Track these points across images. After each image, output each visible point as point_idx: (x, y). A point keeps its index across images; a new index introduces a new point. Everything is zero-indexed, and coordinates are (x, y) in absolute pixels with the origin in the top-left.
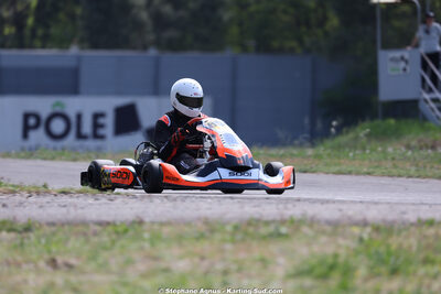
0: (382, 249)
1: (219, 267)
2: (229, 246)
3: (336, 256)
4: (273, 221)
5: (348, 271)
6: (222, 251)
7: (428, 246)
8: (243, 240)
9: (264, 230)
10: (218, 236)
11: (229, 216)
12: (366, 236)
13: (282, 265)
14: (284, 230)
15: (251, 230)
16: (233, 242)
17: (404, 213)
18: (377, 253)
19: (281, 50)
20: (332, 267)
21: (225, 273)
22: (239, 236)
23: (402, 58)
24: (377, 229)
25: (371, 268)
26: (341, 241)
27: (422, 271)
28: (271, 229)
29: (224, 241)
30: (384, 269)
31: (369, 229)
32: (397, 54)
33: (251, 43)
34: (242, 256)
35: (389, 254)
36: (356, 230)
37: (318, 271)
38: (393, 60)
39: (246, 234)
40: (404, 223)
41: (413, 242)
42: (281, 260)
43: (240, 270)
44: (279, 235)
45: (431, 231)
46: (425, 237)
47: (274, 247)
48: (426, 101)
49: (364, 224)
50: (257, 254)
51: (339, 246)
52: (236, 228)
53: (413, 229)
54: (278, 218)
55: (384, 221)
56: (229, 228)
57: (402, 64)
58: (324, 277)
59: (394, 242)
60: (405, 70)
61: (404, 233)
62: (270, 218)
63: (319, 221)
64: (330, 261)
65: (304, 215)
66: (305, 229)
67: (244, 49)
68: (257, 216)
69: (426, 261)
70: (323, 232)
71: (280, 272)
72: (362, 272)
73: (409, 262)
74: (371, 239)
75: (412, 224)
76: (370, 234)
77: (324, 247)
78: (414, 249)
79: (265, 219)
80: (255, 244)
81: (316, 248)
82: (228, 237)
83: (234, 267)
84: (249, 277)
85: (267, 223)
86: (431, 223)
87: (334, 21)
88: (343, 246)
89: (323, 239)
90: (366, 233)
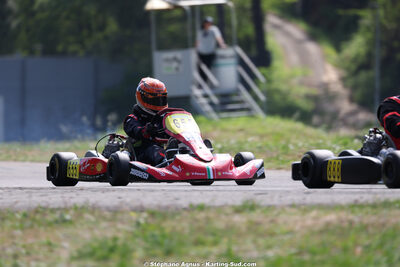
0: (157, 233)
1: (10, 251)
2: (18, 232)
3: (115, 239)
4: (59, 209)
5: (126, 253)
6: (13, 237)
7: (200, 229)
8: (32, 227)
9: (50, 218)
10: (8, 224)
11: (19, 204)
12: (142, 221)
13: (66, 249)
14: (68, 217)
15: (38, 217)
16: (22, 228)
17: (177, 199)
18: (153, 236)
19: (64, 53)
20: (112, 250)
21: (15, 256)
22: (28, 223)
23: (175, 59)
24: (152, 214)
25: (146, 249)
26: (120, 226)
27: (193, 251)
28: (57, 216)
29: (14, 228)
30: (159, 251)
31: (145, 215)
32: (170, 55)
33: (38, 47)
34: (30, 241)
35: (164, 236)
36: (134, 215)
37: (99, 253)
38: (167, 60)
39: (34, 220)
40: (177, 209)
41: (185, 225)
42: (66, 244)
43: (28, 254)
44: (65, 221)
45: (201, 215)
46: (196, 220)
47: (59, 233)
48: (196, 97)
49: (141, 209)
50: (44, 240)
51: (119, 231)
52: (25, 215)
53: (185, 213)
54: (63, 206)
55: (159, 207)
56: (18, 216)
57: (175, 65)
58: (105, 259)
59: (168, 225)
60: (177, 69)
61: (178, 217)
62: (56, 206)
63: (99, 208)
64: (110, 243)
65: (87, 202)
66: (87, 216)
67: (32, 52)
68: (43, 205)
69: (198, 243)
70: (104, 218)
71: (65, 255)
72: (139, 253)
73: (182, 243)
74: (147, 223)
75: (185, 209)
76: (146, 219)
77: (105, 232)
78: (187, 231)
79: (51, 206)
80: (42, 229)
81: (97, 233)
82: (18, 224)
83: (24, 251)
84: (37, 260)
85: (53, 211)
86: (202, 208)
87: (113, 26)
88: (122, 231)
89: (104, 224)
90: (143, 218)
